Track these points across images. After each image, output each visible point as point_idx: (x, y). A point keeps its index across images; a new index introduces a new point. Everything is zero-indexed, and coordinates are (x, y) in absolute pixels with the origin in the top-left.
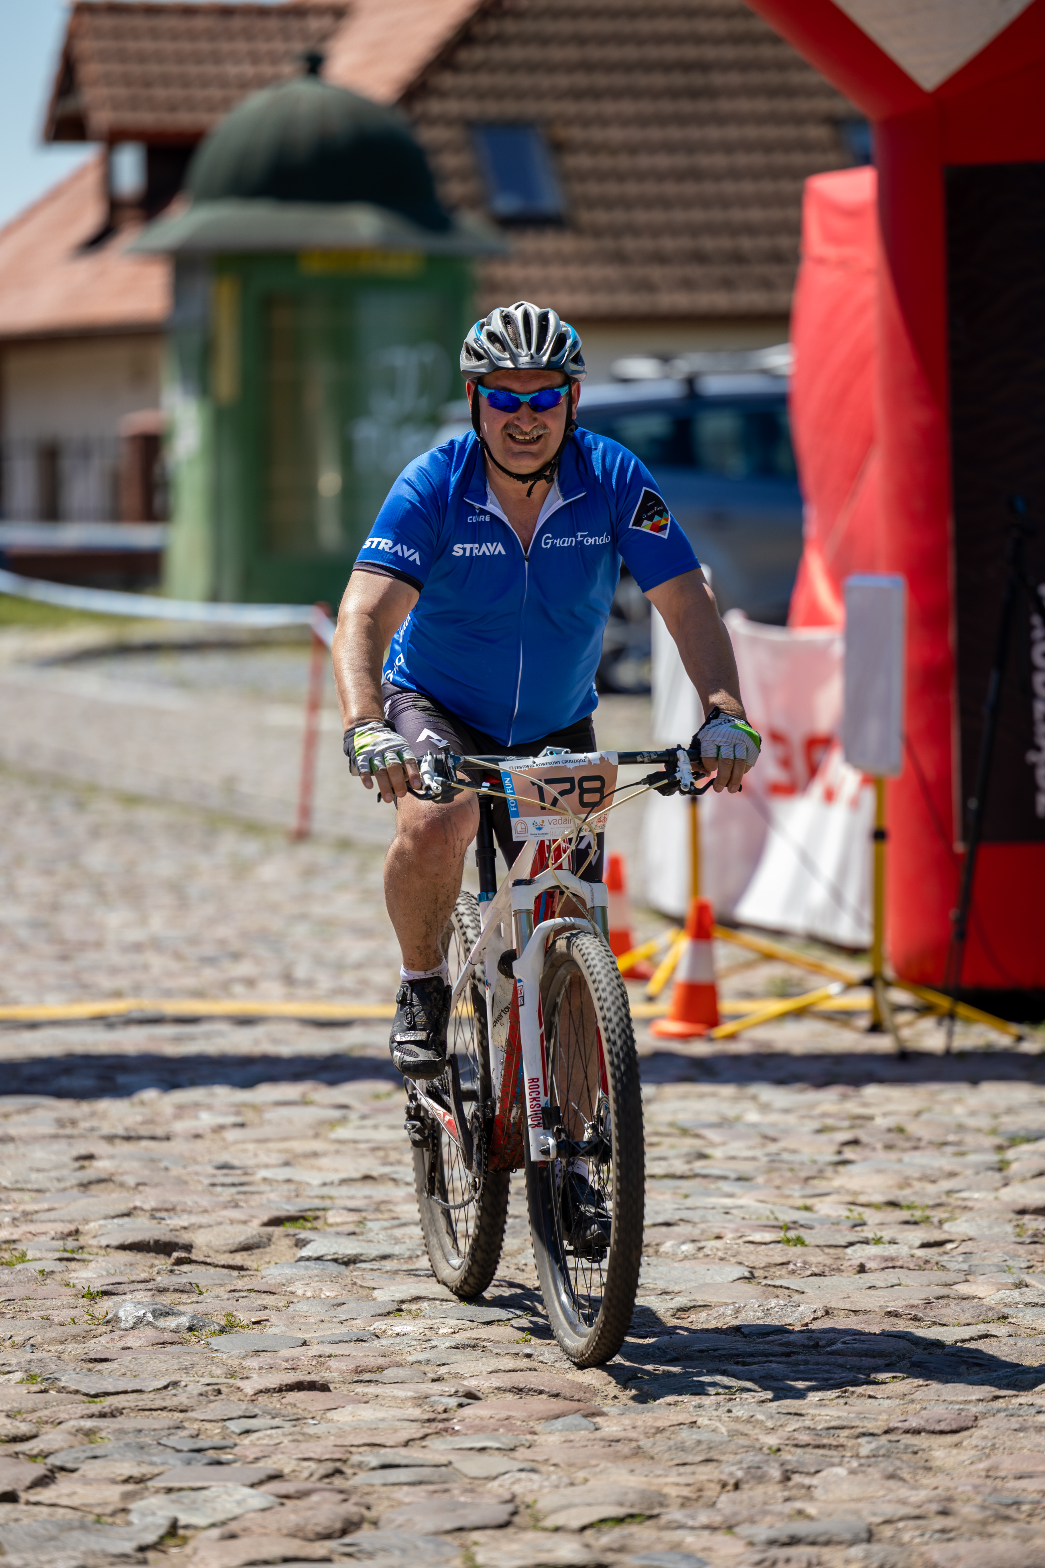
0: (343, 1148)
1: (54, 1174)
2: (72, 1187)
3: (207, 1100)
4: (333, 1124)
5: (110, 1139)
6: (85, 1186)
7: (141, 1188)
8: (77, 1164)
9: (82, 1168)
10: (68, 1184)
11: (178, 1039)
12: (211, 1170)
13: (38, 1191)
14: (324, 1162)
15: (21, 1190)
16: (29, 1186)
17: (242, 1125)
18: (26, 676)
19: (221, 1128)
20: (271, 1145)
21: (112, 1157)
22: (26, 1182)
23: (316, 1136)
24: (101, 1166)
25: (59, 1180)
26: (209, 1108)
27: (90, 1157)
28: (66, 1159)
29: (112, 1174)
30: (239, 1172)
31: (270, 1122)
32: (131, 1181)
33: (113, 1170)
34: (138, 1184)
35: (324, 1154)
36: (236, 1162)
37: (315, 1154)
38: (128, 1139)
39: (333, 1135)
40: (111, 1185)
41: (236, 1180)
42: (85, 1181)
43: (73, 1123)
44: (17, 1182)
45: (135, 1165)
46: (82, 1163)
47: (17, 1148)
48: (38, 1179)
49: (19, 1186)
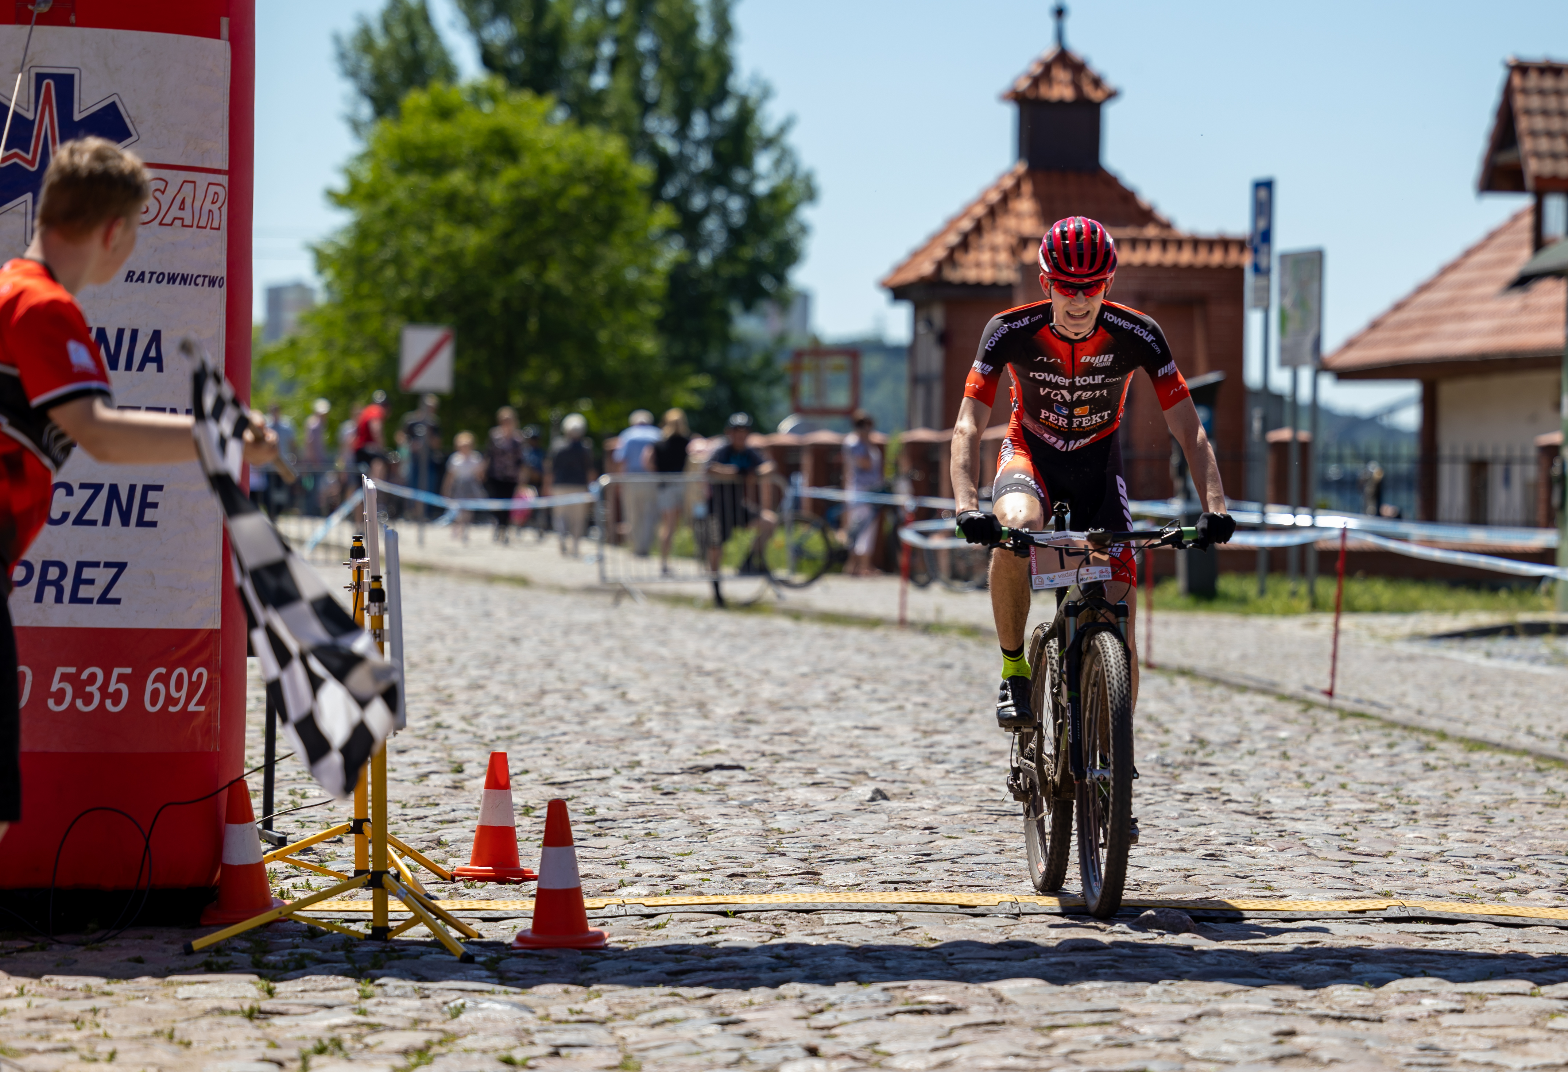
0: (1558, 1036)
1: (1247, 1047)
2: (1262, 1061)
3: (1434, 989)
4: (1553, 1014)
5: (1321, 1018)
6: (1277, 1060)
7: (1335, 1065)
8: (1275, 1039)
9: (1280, 1043)
10: (1259, 1057)
11: (1428, 936)
12: (1412, 1050)
13: (1227, 1062)
14: (1532, 1046)
15: (1209, 1061)
16: (1218, 1057)
17: (1461, 1011)
18: (1417, 649)
19: (1439, 1012)
20: (1483, 1032)
21: (1315, 1034)
22: (1216, 1053)
23: (1534, 1025)
24: (1300, 1042)
25: (1251, 1053)
26: (1435, 995)
27: (1291, 1033)
28: (1266, 1034)
29: (1308, 1050)
30: (1440, 1053)
31: (1489, 1010)
32: (1325, 1056)
33: (1308, 1046)
34: (1331, 1061)
35: (1537, 1041)
36: (1443, 1045)
37: (1526, 1041)
38: (1339, 1019)
39: (1550, 1025)
40: (1304, 1061)
41: (1434, 1061)
42: (1277, 1054)
43: (1291, 1003)
44: (1207, 1053)
45: (1336, 1042)
46: (1281, 1038)
47: (1222, 1022)
48: (1230, 1051)
49: (1207, 1057)
